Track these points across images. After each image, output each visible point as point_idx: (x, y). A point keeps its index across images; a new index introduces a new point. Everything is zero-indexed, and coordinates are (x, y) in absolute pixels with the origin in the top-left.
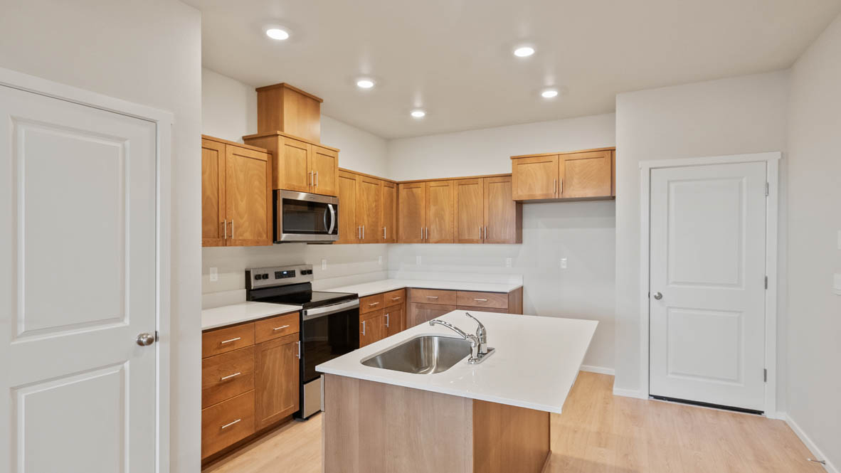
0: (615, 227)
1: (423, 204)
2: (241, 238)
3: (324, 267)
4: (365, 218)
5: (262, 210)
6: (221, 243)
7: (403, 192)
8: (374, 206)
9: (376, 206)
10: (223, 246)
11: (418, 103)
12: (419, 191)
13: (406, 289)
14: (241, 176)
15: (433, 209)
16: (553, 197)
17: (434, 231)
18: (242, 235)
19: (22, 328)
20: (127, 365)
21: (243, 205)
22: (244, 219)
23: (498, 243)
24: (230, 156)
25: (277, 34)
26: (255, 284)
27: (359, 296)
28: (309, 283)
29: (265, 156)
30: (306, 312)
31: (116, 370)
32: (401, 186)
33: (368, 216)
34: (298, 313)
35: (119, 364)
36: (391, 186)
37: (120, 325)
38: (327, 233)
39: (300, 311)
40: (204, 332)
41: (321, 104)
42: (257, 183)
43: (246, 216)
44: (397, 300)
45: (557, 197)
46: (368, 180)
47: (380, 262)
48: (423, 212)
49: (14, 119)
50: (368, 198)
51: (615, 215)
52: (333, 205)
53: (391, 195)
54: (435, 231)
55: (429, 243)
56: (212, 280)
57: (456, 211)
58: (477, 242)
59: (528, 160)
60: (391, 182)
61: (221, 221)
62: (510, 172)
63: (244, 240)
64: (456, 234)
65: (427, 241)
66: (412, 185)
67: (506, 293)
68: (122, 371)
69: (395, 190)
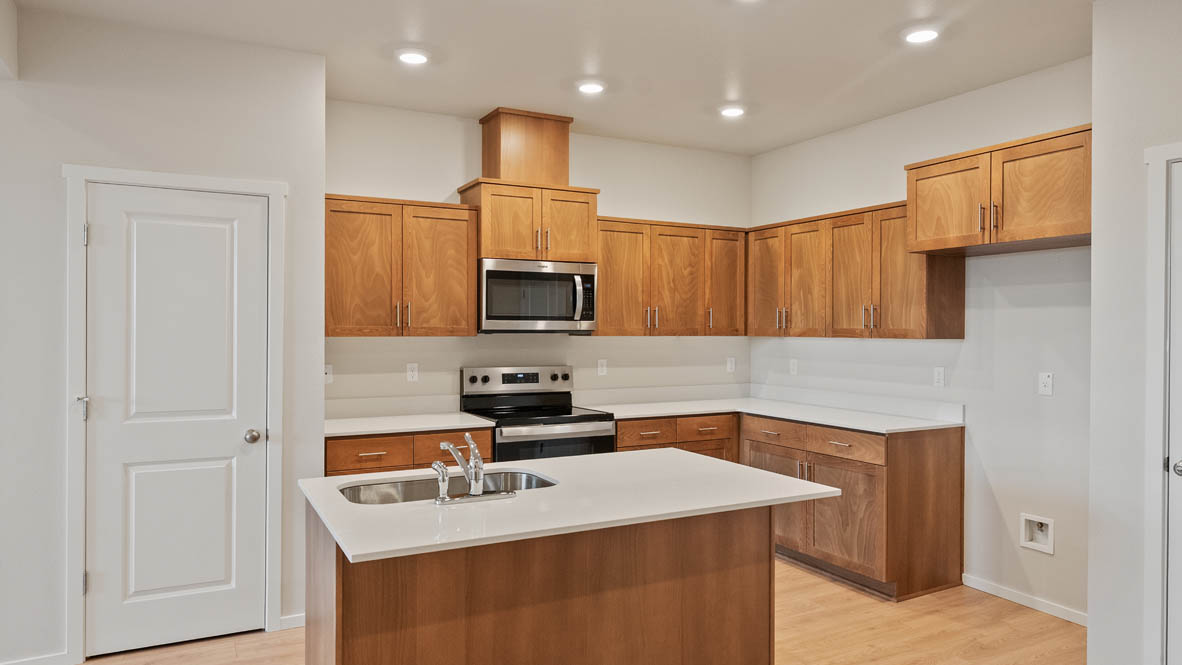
0: (1089, 304)
1: (781, 266)
2: (425, 325)
3: (603, 371)
4: (666, 294)
5: (461, 289)
6: (395, 331)
7: (755, 247)
8: (686, 272)
9: (691, 273)
10: (398, 335)
11: (733, 94)
12: (777, 244)
13: (737, 415)
14: (427, 244)
15: (796, 273)
16: (980, 243)
17: (796, 313)
18: (428, 322)
19: (133, 410)
20: (234, 461)
21: (429, 282)
22: (431, 301)
23: (895, 336)
24: (409, 220)
25: (413, 59)
26: (470, 389)
27: (615, 418)
28: (569, 393)
29: (465, 215)
30: (501, 431)
31: (223, 464)
32: (752, 236)
33: (674, 290)
34: (489, 432)
35: (226, 458)
36: (731, 236)
37: (227, 417)
38: (571, 319)
39: (493, 429)
40: (327, 439)
41: (571, 125)
42: (451, 252)
43: (434, 297)
44: (712, 432)
45: (987, 242)
46: (668, 231)
47: (730, 367)
48: (781, 280)
49: (129, 215)
50: (671, 262)
51: (1089, 278)
52: (583, 276)
53: (732, 253)
54: (799, 312)
55: (789, 336)
56: (409, 379)
57: (829, 278)
58: (861, 335)
59: (935, 170)
60: (729, 230)
61: (394, 304)
62: (903, 197)
63: (430, 329)
64: (829, 320)
65: (784, 332)
66: (768, 233)
67: (883, 435)
68: (229, 467)
69: (740, 244)
